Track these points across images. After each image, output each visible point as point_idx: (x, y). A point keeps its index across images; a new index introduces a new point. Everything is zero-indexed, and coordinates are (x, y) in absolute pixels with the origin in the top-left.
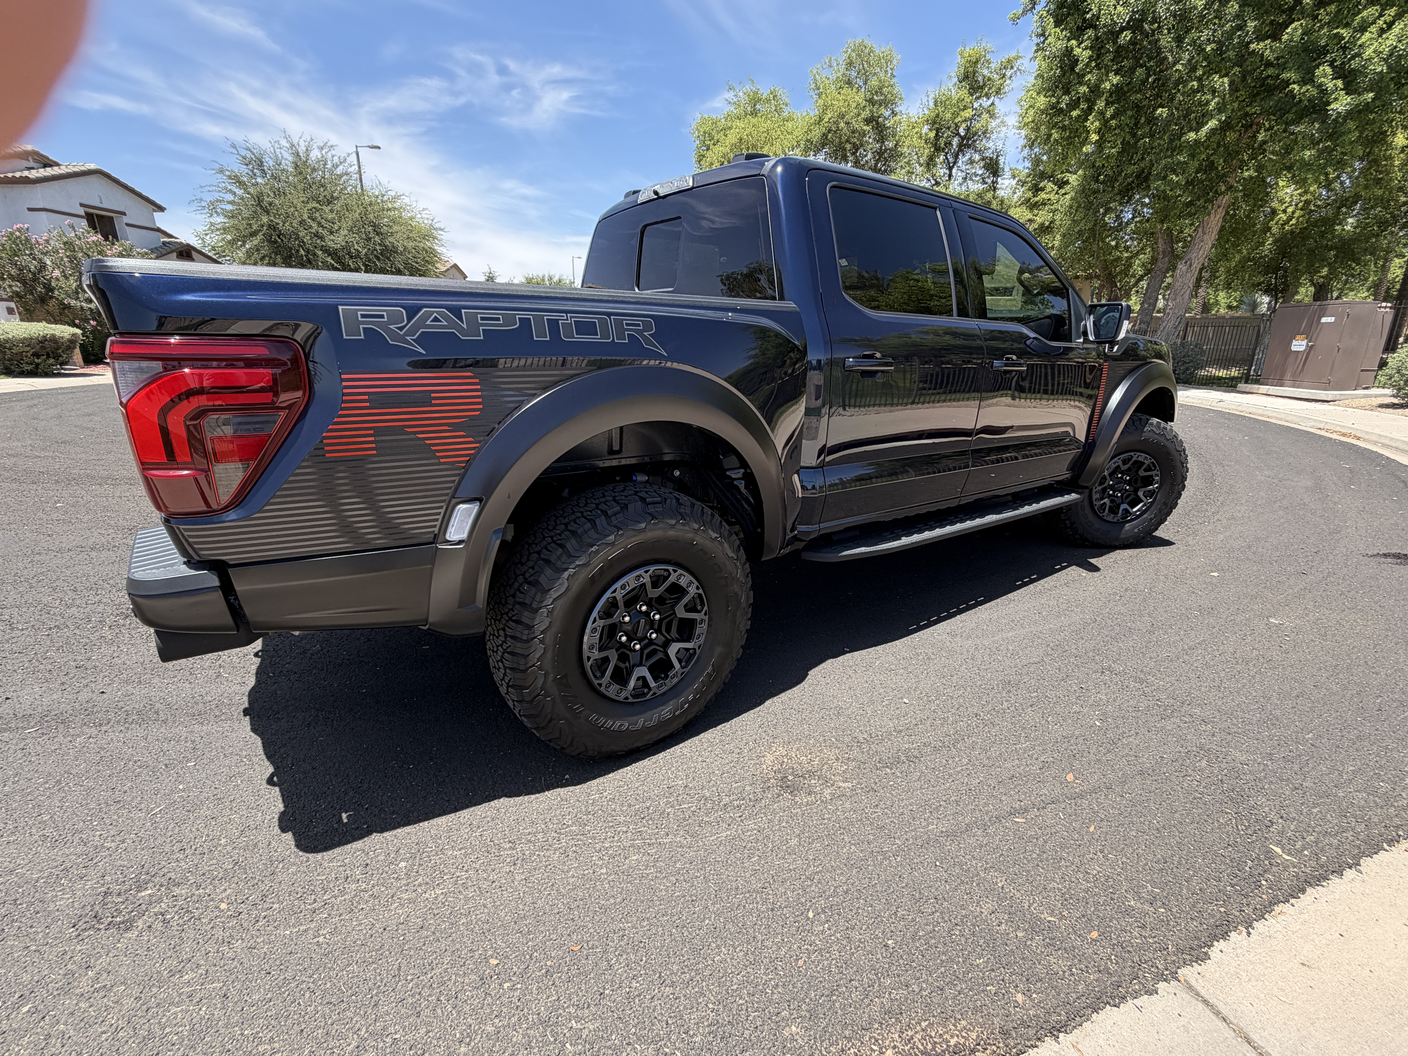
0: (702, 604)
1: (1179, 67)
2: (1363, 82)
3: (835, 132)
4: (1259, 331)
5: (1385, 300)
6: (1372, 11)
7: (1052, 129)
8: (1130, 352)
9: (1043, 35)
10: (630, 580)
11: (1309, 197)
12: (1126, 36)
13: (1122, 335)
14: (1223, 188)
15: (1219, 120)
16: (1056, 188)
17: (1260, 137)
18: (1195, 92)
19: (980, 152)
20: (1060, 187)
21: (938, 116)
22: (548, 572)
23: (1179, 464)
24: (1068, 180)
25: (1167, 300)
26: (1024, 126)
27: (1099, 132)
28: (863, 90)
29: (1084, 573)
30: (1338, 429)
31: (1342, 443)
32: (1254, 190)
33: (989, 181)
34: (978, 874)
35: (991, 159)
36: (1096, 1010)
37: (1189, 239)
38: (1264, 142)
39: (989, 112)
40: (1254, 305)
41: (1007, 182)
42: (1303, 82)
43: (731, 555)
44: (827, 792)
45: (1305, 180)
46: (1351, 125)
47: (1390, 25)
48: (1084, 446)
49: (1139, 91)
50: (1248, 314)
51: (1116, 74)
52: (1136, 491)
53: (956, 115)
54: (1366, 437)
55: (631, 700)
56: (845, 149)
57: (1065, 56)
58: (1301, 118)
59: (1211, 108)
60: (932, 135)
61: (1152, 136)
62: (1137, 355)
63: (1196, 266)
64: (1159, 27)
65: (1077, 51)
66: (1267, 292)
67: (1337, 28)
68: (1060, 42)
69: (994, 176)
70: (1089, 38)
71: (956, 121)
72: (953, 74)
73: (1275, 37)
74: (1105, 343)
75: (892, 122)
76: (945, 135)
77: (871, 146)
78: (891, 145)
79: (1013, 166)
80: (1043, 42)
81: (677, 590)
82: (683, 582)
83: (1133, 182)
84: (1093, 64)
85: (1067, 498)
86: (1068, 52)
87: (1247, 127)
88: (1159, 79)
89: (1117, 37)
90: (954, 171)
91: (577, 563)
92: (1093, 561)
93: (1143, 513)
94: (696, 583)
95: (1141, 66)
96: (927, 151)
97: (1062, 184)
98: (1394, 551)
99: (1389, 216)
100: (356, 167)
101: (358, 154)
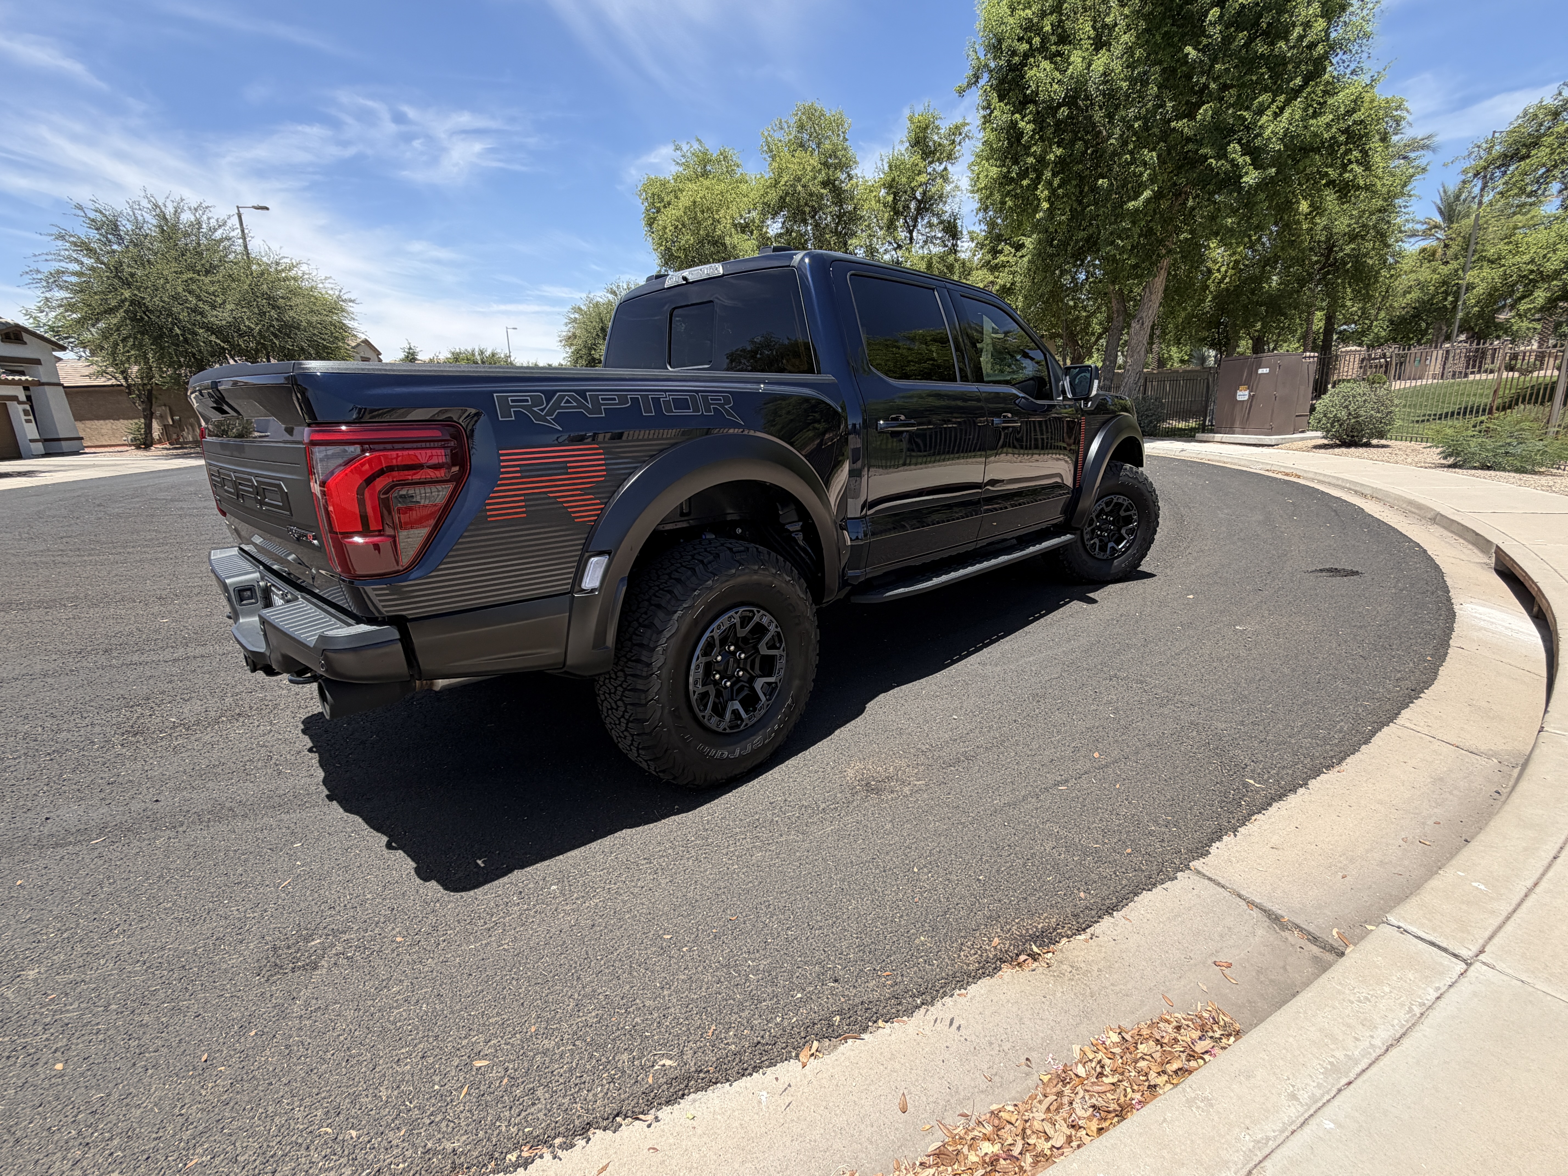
0: (780, 641)
1: (1113, 141)
2: (1266, 158)
3: (793, 195)
4: (1208, 383)
5: (1313, 350)
6: (1265, 97)
7: (1006, 197)
8: (1101, 407)
9: (988, 107)
10: (724, 622)
11: (1237, 257)
12: (1064, 112)
13: (1094, 393)
14: (1164, 251)
15: (1153, 191)
16: (1013, 251)
17: (1190, 203)
18: (1129, 164)
19: (938, 215)
20: (1017, 250)
21: (893, 180)
22: (661, 614)
23: (1151, 503)
24: (1023, 243)
25: (1126, 357)
26: (977, 191)
27: (1048, 199)
28: (817, 152)
29: (1085, 605)
30: (1282, 470)
31: (1286, 482)
32: (1190, 252)
33: (950, 244)
34: (1038, 827)
35: (949, 222)
36: (1136, 894)
37: (1139, 298)
38: (1193, 209)
39: (942, 176)
40: (1203, 359)
41: (966, 245)
42: (1218, 158)
43: (802, 596)
44: (906, 790)
45: (1231, 244)
46: (1262, 196)
47: (1282, 110)
48: (1073, 491)
49: (1080, 162)
50: (1198, 368)
51: (1058, 146)
52: (1119, 530)
53: (911, 179)
54: (1305, 475)
55: (728, 731)
56: (804, 213)
57: (1011, 128)
58: (1221, 189)
59: (1144, 179)
60: (890, 198)
61: (1096, 203)
62: (1108, 410)
63: (1148, 324)
64: (1092, 104)
65: (1022, 124)
66: (1212, 346)
67: (1240, 110)
68: (1005, 116)
69: (953, 239)
70: (1030, 113)
71: (912, 185)
72: (905, 139)
73: (1191, 116)
74: (1080, 399)
75: (849, 185)
76: (903, 199)
77: (829, 210)
78: (850, 208)
79: (971, 228)
80: (990, 115)
81: (760, 630)
82: (765, 621)
83: (1083, 246)
84: (1037, 137)
85: (1063, 538)
86: (1013, 125)
87: (1177, 195)
88: (1097, 152)
89: (1056, 112)
90: (915, 234)
91: (685, 606)
92: (1091, 595)
93: (1127, 549)
94: (775, 622)
95: (1080, 139)
96: (886, 215)
97: (1019, 247)
98: (1327, 567)
99: (1305, 274)
100: (239, 231)
101: (240, 216)
